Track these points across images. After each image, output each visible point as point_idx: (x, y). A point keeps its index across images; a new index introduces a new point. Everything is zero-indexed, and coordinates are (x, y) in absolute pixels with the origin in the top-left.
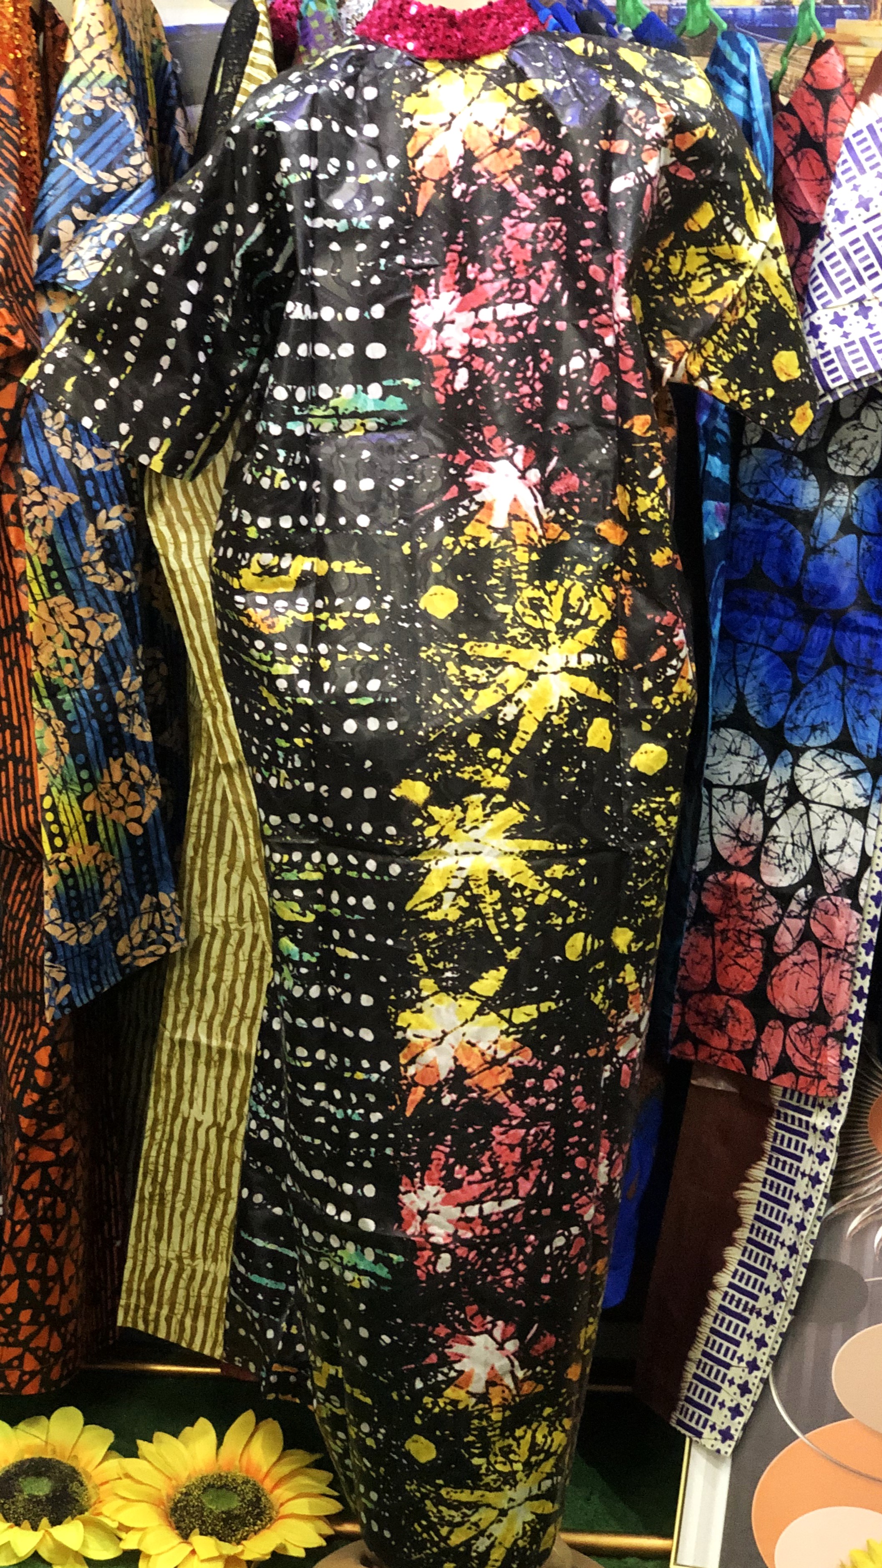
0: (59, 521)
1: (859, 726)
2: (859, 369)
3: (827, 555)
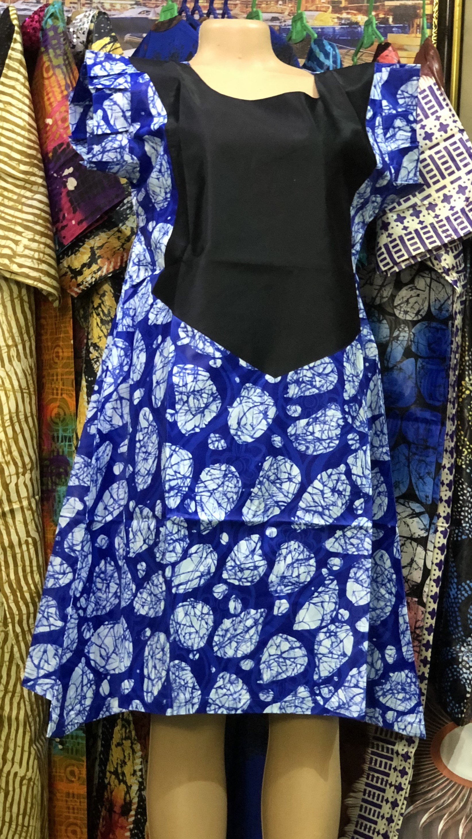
1: (420, 483)
2: (415, 250)
3: (395, 372)
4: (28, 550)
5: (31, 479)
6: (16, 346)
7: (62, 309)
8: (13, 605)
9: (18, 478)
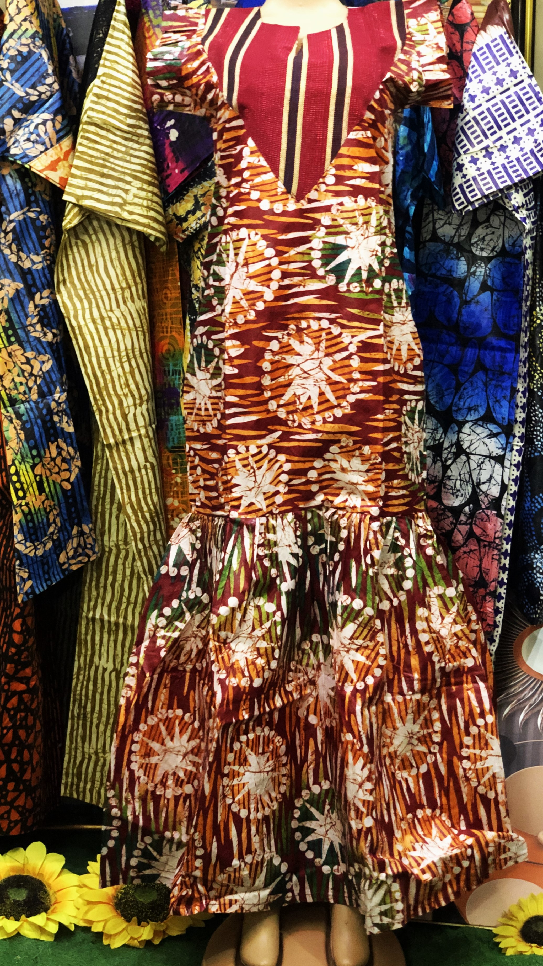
0: (12, 300)
1: (497, 406)
2: (487, 189)
3: (473, 305)
4: (147, 474)
5: (148, 410)
6: (130, 288)
7: (169, 253)
8: (135, 524)
9: (136, 409)
